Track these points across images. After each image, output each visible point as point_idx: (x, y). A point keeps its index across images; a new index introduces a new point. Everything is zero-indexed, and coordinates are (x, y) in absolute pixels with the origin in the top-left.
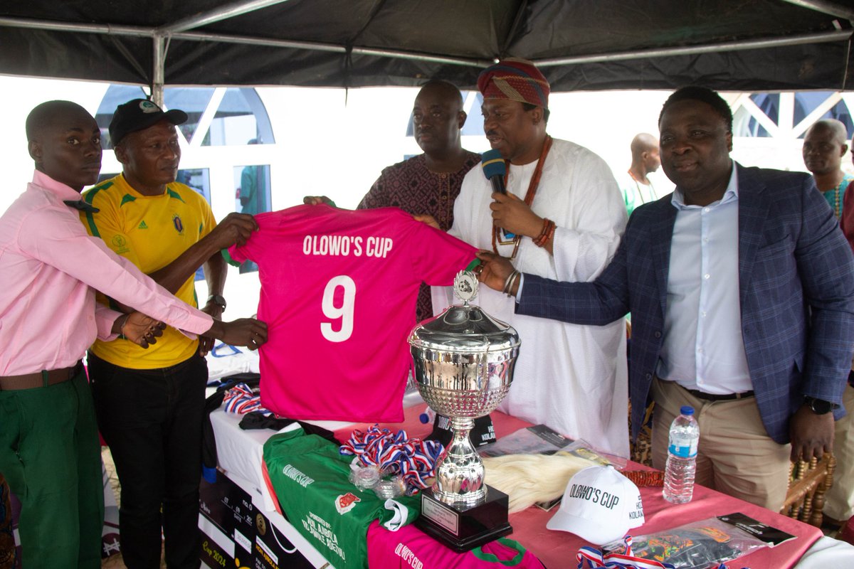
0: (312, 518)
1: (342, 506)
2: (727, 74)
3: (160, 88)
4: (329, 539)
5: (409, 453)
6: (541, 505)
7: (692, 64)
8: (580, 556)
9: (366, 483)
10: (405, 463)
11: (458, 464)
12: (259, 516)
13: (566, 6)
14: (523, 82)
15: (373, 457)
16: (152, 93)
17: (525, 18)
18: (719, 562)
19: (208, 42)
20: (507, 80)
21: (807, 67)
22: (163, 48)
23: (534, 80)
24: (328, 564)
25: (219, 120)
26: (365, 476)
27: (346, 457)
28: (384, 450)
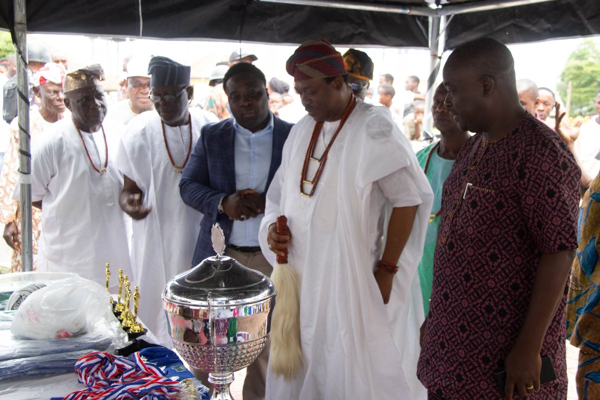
14: (320, 62)
20: (307, 64)
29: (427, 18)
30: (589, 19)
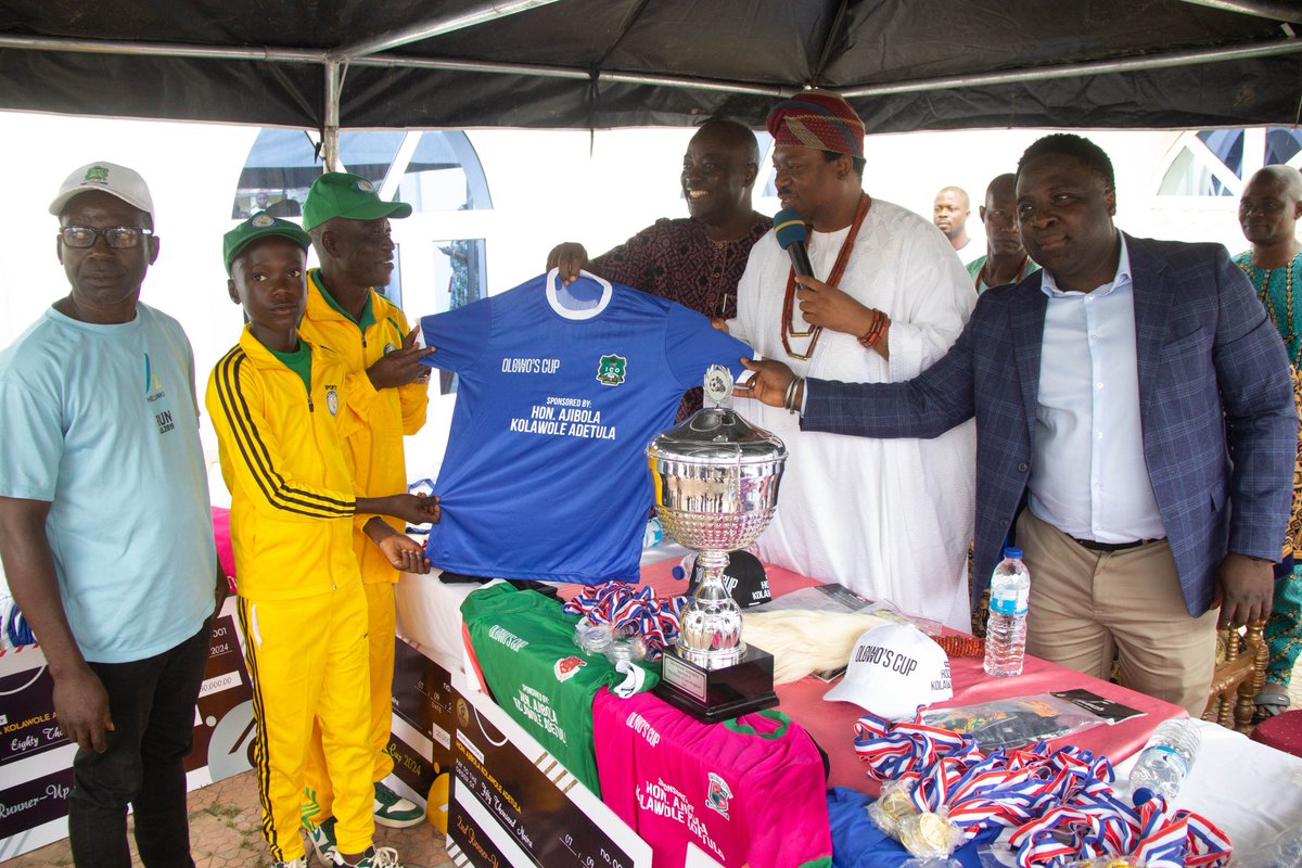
0: (525, 693)
1: (563, 672)
2: (1133, 103)
3: (334, 132)
4: (547, 718)
5: (653, 610)
6: (820, 675)
7: (1084, 90)
8: (859, 728)
9: (595, 646)
10: (646, 621)
11: (708, 611)
12: (460, 702)
13: (901, 10)
14: (824, 123)
15: (606, 613)
16: (323, 140)
17: (845, 27)
18: (1039, 739)
19: (399, 69)
20: (802, 121)
21: (1246, 92)
22: (337, 77)
23: (839, 119)
24: (546, 754)
25: (413, 175)
26: (596, 637)
27: (571, 617)
28: (620, 606)
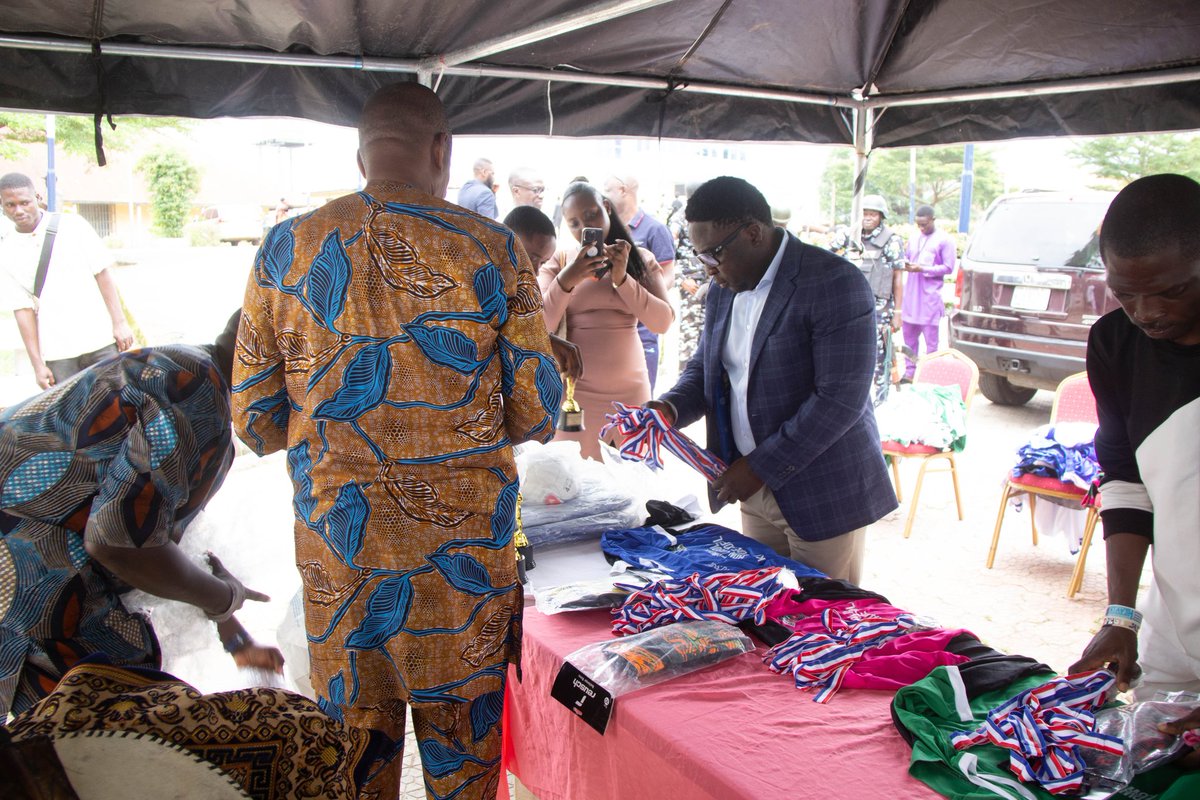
29: (850, 110)
30: (1065, 118)
